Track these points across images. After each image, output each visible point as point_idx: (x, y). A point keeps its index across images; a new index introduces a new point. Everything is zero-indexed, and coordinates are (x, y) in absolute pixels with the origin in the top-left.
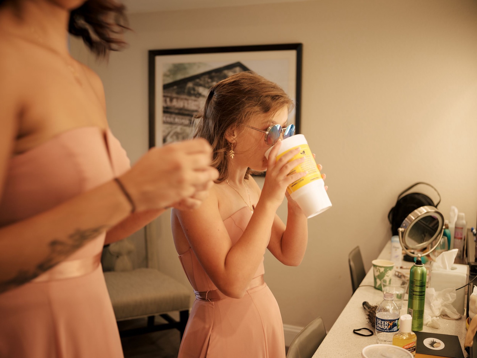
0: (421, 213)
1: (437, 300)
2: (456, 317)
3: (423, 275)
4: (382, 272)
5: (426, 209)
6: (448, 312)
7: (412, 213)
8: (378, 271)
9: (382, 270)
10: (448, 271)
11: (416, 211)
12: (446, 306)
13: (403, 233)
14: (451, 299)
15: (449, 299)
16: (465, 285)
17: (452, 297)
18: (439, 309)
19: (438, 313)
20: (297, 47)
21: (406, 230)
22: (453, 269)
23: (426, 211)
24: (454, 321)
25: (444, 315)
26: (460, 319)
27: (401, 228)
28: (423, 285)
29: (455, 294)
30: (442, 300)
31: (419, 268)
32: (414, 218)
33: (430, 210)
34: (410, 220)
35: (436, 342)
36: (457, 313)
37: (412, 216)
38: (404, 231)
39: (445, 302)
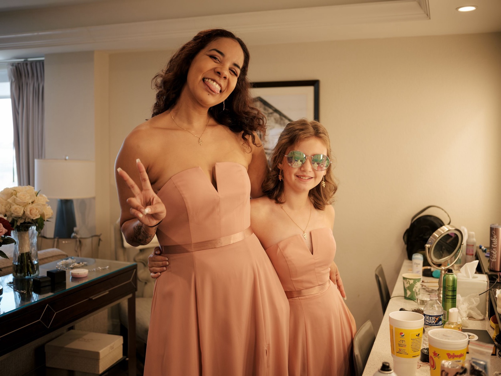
0: (444, 231)
1: (463, 304)
2: (481, 318)
3: (454, 281)
4: (412, 284)
5: (447, 228)
6: (474, 314)
7: (436, 232)
8: (408, 283)
9: (412, 282)
10: (471, 280)
11: (439, 230)
12: (471, 309)
13: (429, 249)
14: (475, 303)
15: (473, 303)
16: (486, 290)
17: (476, 301)
18: (466, 312)
19: (465, 315)
20: (314, 83)
21: (432, 246)
22: (474, 277)
23: (447, 230)
24: (479, 322)
25: (470, 317)
26: (484, 319)
27: (428, 244)
28: (454, 290)
29: (479, 299)
30: (468, 304)
31: (450, 275)
32: (438, 236)
33: (451, 229)
34: (435, 237)
35: (470, 335)
36: (481, 314)
37: (435, 234)
38: (430, 247)
39: (471, 306)
